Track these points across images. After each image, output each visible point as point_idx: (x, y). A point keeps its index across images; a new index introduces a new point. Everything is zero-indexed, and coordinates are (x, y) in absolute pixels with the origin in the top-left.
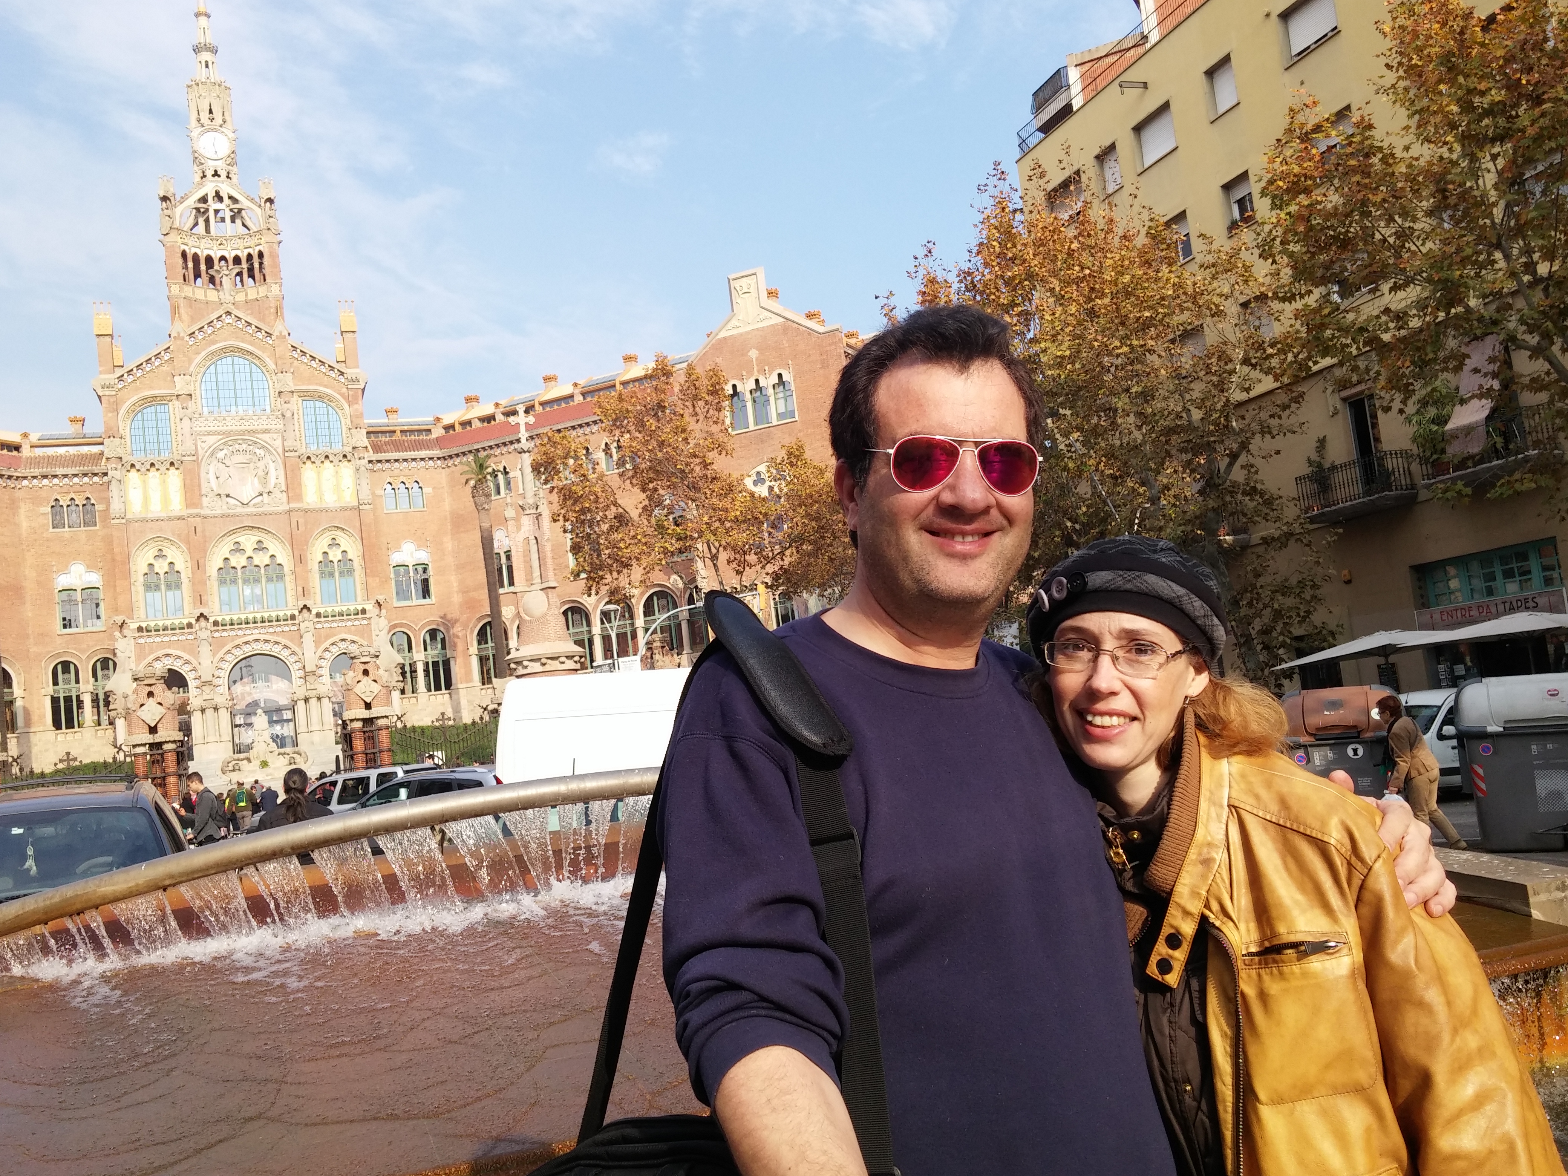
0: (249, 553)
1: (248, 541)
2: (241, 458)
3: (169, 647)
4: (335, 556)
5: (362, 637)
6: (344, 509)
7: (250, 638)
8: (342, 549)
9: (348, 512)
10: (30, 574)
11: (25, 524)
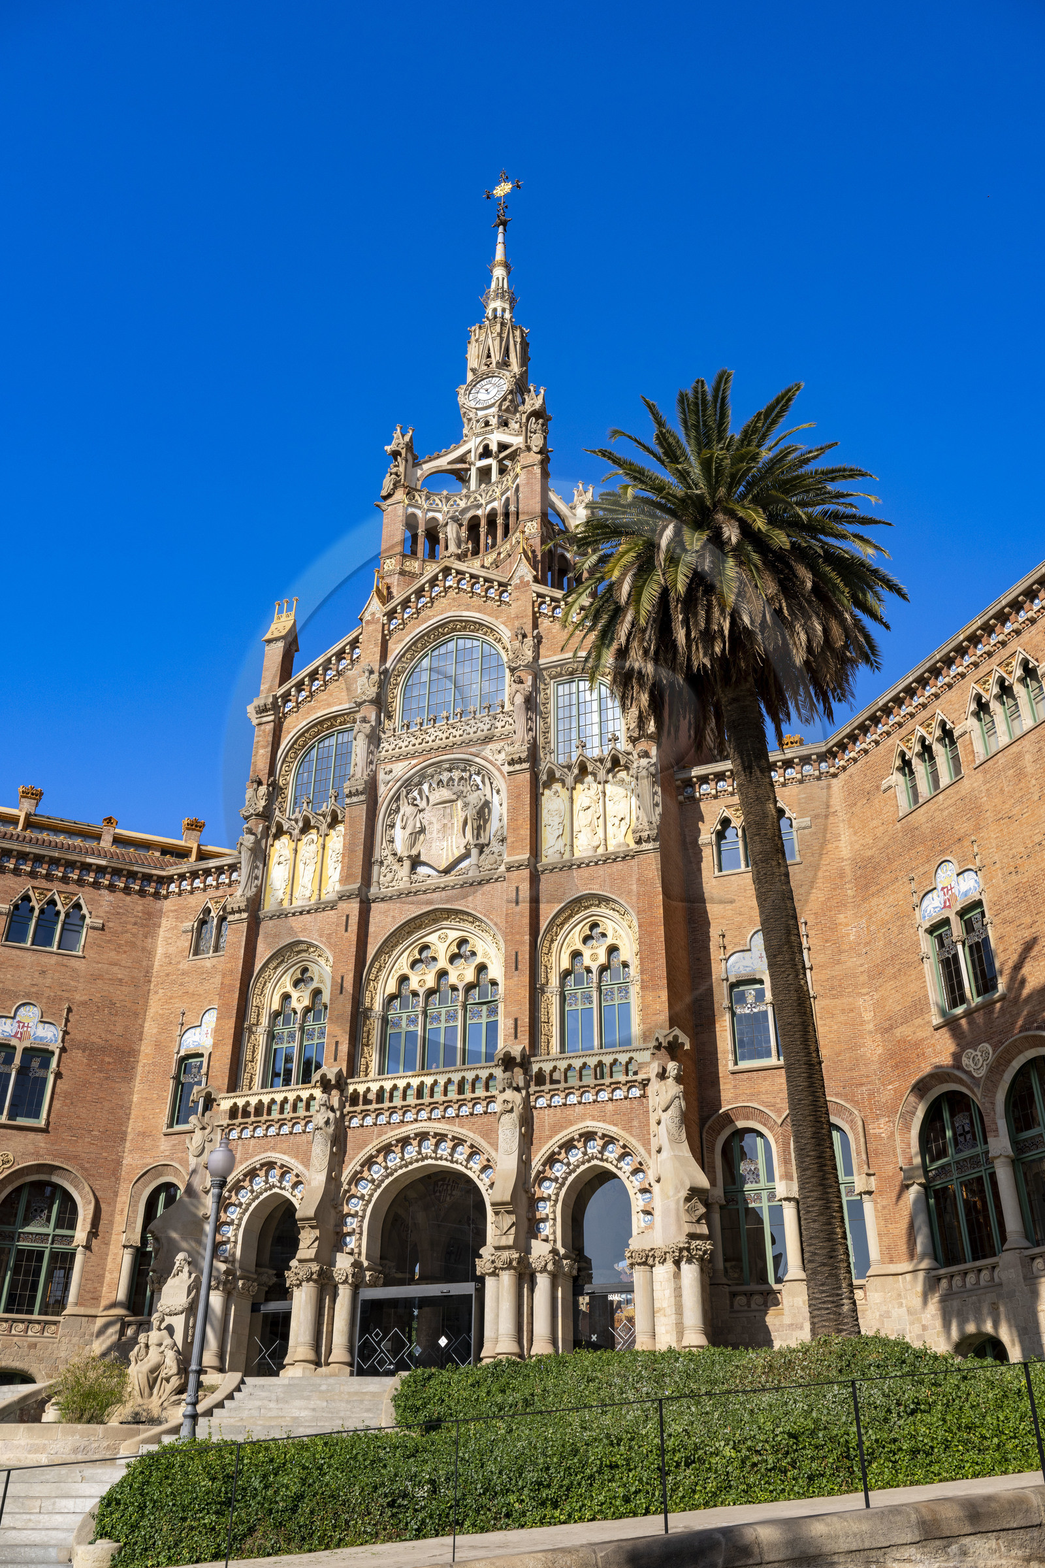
0: (443, 963)
1: (441, 942)
2: (445, 794)
3: (273, 1149)
4: (594, 957)
5: (628, 1128)
6: (609, 859)
7: (410, 1130)
8: (609, 941)
9: (619, 866)
10: (150, 1028)
11: (160, 951)
